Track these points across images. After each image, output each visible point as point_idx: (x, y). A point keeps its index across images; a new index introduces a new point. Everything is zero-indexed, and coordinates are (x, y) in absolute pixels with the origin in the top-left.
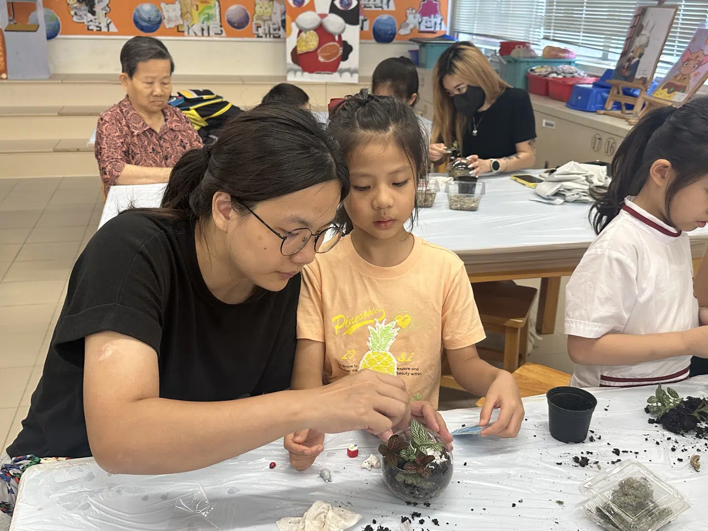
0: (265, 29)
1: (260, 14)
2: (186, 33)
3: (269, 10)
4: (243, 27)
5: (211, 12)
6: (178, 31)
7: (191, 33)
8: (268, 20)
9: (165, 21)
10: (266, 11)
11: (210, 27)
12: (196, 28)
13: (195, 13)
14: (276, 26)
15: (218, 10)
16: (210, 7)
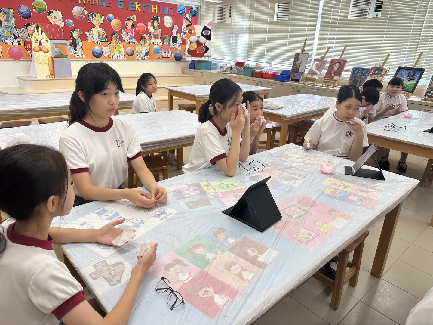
1: (138, 51)
3: (141, 49)
4: (132, 56)
5: (120, 50)
9: (104, 53)
11: (121, 56)
13: (115, 50)
15: (123, 49)
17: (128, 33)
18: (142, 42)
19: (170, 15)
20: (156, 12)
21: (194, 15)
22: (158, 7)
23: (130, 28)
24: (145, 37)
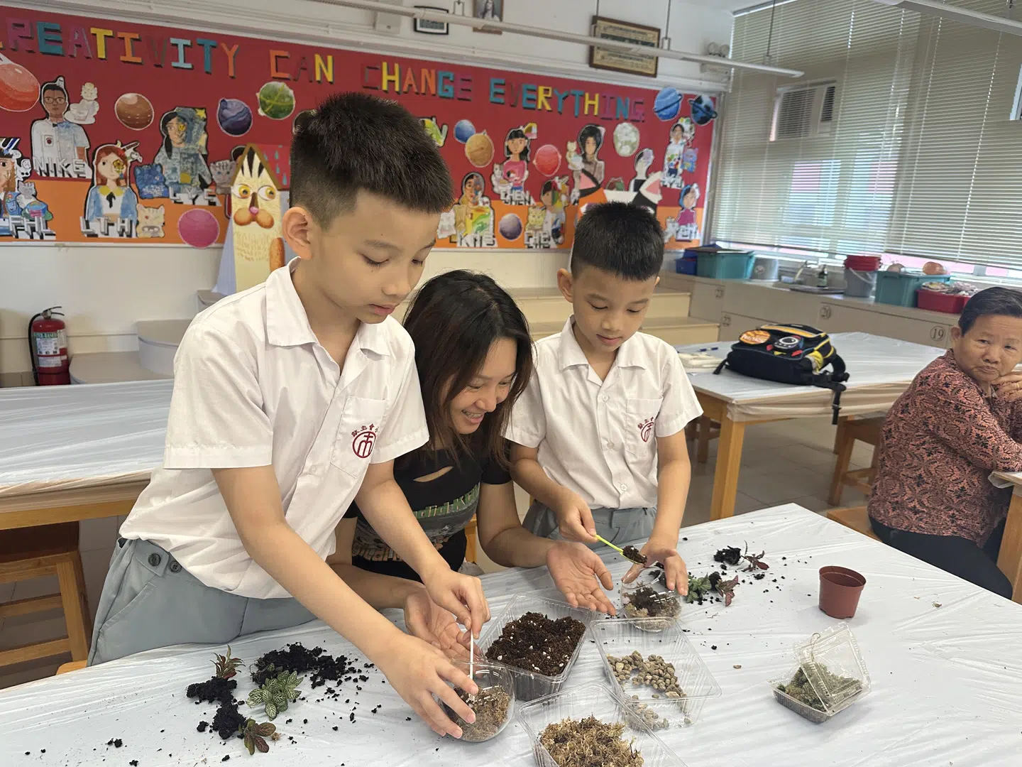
0: (535, 239)
1: (532, 224)
2: (458, 244)
3: (541, 218)
4: (515, 237)
5: (484, 221)
6: (451, 242)
7: (464, 244)
8: (539, 230)
10: (538, 220)
11: (483, 238)
12: (469, 239)
13: (469, 222)
14: (547, 236)
15: (492, 219)
16: (485, 216)
17: (509, 175)
18: (546, 198)
19: (633, 121)
20: (596, 113)
21: (703, 120)
22: (603, 98)
23: (518, 159)
24: (556, 184)
